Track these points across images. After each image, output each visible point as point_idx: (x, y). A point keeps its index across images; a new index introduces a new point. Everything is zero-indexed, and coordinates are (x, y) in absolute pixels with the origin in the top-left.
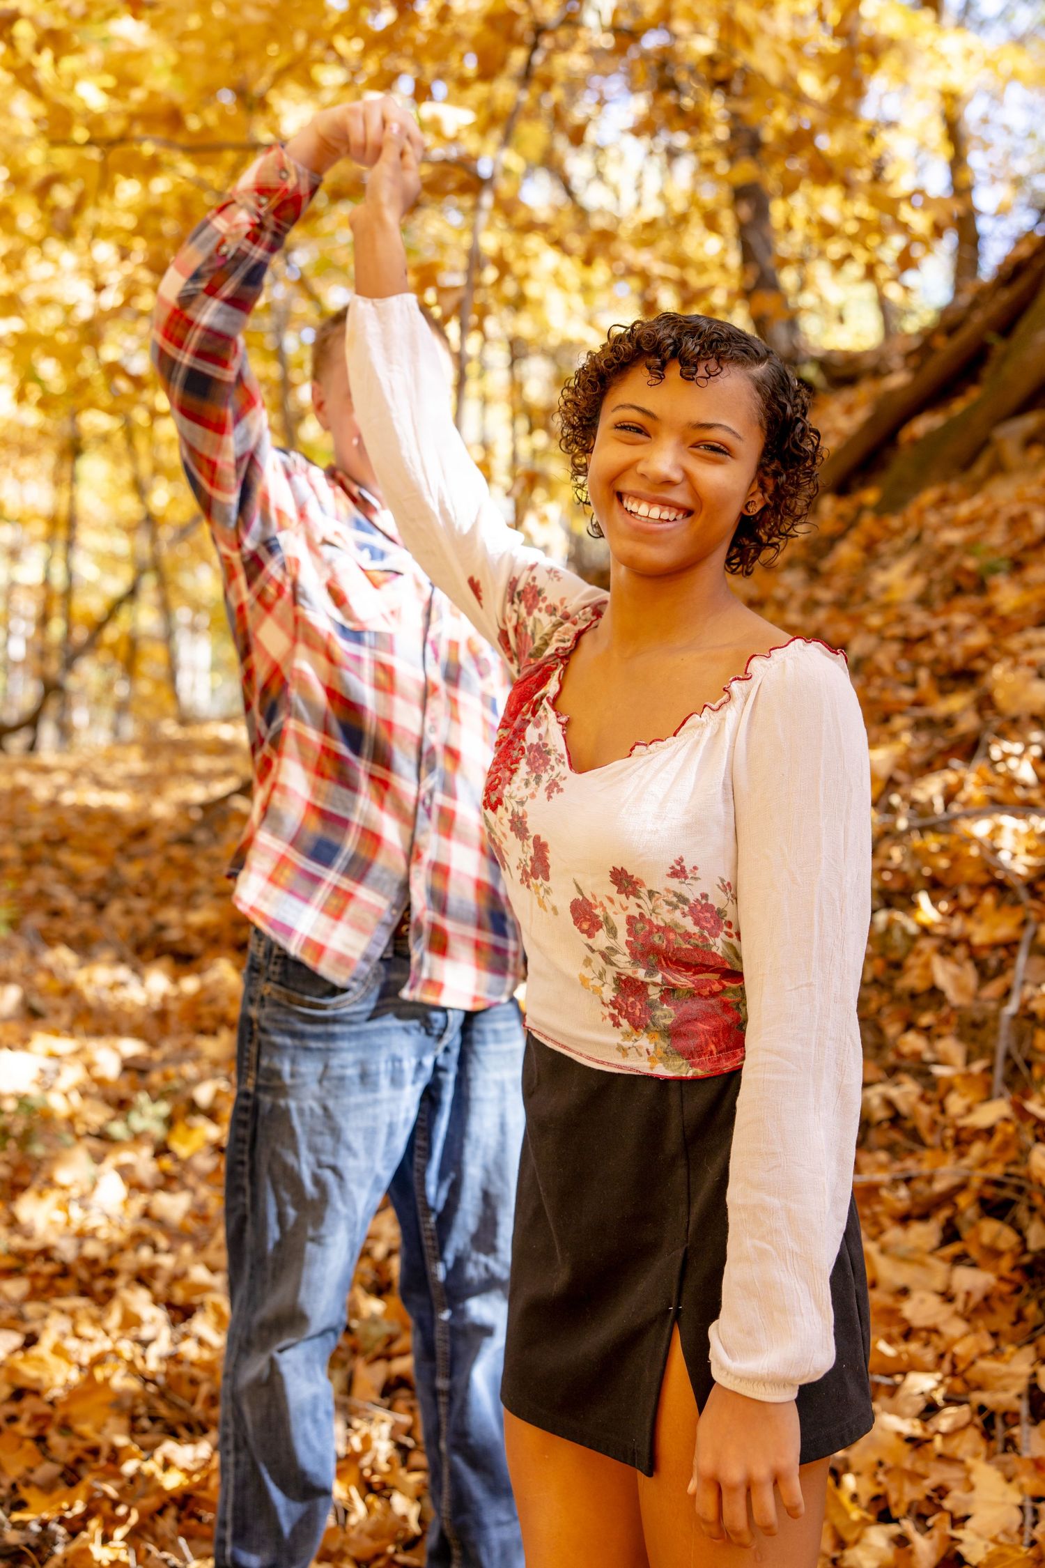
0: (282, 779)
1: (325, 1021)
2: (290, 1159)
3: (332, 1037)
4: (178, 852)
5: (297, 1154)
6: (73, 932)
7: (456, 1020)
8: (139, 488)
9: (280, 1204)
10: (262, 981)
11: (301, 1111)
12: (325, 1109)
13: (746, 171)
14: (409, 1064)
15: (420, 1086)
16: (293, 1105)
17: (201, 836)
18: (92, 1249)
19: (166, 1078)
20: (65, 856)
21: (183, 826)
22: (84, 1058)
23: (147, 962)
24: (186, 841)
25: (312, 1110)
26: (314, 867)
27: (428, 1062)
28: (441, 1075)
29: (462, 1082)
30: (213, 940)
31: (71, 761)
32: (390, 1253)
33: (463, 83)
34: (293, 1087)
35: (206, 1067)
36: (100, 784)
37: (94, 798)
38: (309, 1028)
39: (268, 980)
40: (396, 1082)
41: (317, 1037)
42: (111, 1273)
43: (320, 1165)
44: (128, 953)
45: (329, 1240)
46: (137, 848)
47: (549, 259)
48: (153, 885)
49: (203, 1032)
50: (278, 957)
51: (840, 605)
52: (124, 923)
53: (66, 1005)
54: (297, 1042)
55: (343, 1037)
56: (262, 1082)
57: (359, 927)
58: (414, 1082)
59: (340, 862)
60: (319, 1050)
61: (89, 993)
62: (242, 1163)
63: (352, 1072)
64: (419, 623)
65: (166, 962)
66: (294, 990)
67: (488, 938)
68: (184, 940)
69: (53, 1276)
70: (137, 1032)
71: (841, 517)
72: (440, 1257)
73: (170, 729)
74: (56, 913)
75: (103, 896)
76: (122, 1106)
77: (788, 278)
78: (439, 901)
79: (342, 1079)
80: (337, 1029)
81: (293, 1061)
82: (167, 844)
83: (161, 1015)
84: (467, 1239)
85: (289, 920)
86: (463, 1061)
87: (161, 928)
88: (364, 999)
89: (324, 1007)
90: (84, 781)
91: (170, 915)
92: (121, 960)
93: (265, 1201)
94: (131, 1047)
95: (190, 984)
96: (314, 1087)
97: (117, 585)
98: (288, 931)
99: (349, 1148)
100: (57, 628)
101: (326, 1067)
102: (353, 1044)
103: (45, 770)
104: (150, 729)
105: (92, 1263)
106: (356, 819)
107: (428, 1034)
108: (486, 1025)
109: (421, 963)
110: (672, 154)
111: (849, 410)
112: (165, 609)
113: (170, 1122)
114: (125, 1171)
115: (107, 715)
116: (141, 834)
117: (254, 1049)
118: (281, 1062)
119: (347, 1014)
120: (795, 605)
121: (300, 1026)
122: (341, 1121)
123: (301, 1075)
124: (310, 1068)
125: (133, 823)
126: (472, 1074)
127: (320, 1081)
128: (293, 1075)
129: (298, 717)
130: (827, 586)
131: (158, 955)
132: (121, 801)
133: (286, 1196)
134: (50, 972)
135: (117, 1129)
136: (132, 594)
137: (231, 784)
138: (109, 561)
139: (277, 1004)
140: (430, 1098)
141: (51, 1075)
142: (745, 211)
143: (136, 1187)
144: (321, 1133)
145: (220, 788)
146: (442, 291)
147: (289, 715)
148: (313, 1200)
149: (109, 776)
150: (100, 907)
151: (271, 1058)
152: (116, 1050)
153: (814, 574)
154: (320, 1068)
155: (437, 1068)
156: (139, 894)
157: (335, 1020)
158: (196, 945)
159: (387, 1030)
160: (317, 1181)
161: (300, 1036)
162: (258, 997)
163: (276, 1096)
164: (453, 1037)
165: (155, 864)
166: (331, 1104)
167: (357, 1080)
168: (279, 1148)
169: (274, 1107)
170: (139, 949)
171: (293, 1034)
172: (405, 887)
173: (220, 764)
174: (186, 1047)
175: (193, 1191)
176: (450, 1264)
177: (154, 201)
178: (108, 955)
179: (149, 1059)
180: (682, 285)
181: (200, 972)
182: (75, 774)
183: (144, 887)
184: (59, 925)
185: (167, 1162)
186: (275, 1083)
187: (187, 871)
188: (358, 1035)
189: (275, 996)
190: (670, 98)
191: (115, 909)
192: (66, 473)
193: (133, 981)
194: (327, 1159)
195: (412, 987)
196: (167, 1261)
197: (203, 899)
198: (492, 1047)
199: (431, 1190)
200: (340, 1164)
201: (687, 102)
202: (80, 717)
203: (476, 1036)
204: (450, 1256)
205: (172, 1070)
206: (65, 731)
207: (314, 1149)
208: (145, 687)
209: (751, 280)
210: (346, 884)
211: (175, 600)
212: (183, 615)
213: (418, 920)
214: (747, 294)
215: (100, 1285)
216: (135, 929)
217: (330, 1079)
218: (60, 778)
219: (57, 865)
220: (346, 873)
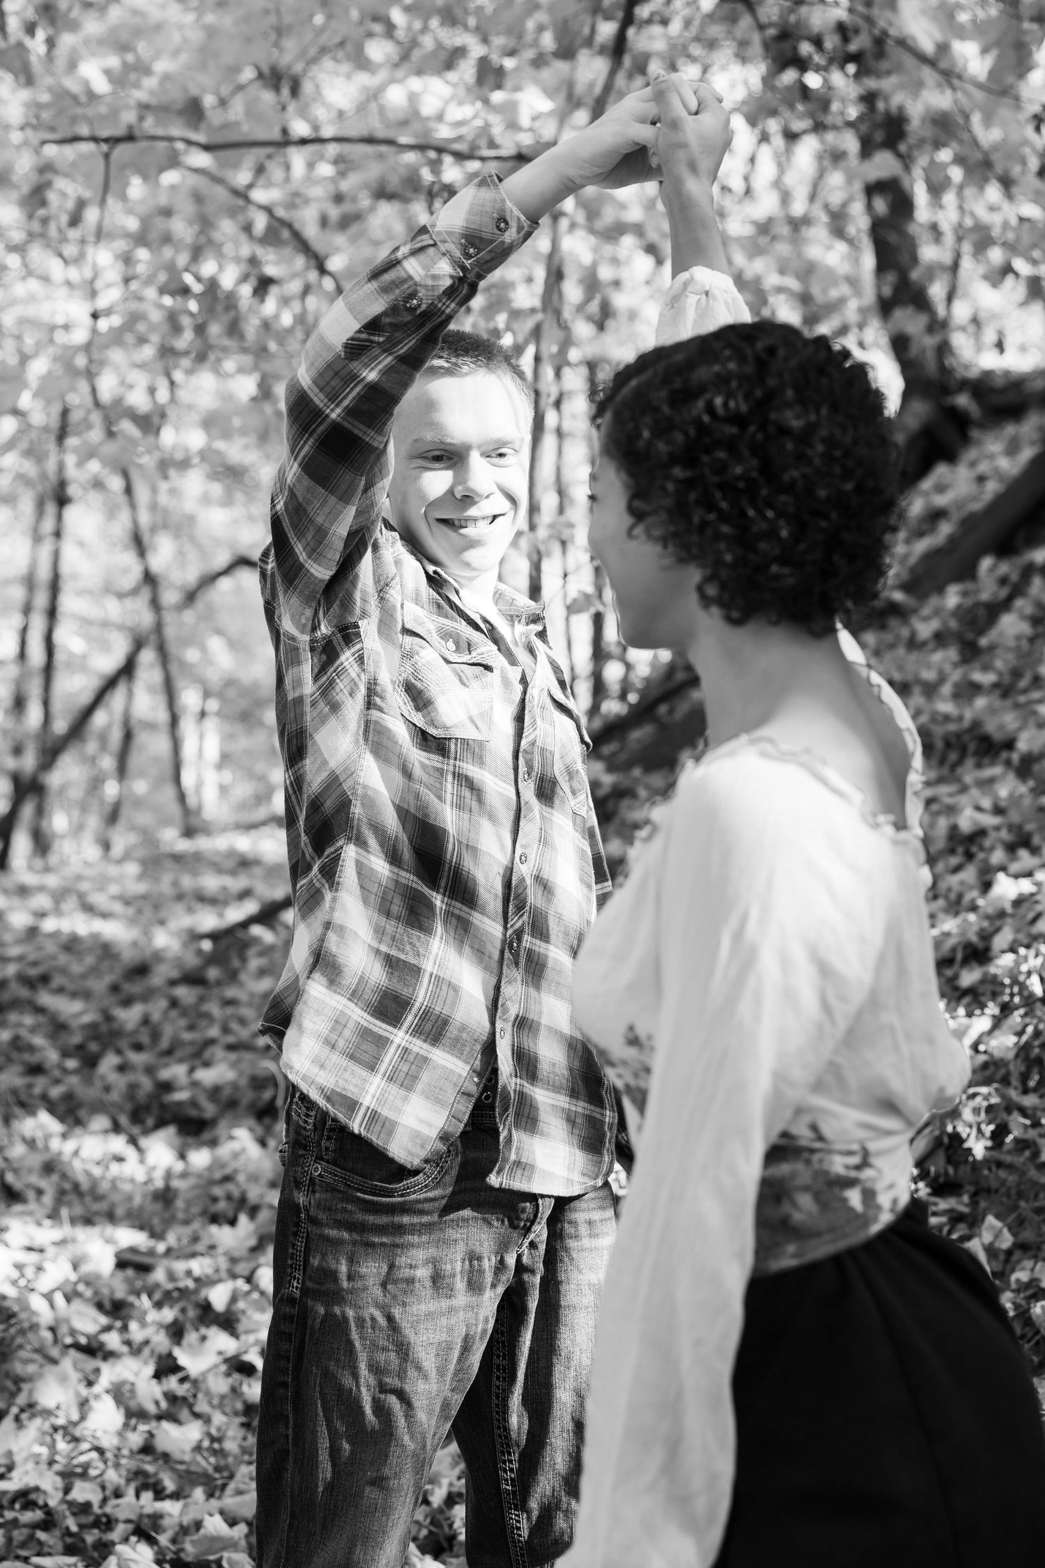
0: (338, 917)
1: (392, 1209)
2: (348, 1381)
3: (400, 1229)
4: (184, 993)
5: (356, 1376)
6: (56, 1092)
7: (546, 1208)
8: (139, 544)
9: (333, 1436)
10: (311, 1160)
11: (361, 1322)
12: (390, 1318)
13: (883, 165)
14: (488, 1264)
15: (500, 1290)
16: (350, 1313)
17: (213, 973)
18: (83, 1492)
19: (171, 1277)
20: (46, 999)
21: (192, 961)
22: (70, 1251)
23: (147, 1132)
24: (193, 978)
25: (373, 1319)
26: (380, 1027)
27: (511, 1260)
28: (526, 1277)
29: (551, 1286)
30: (227, 1101)
31: (52, 881)
32: (451, 1500)
33: (539, 62)
34: (351, 1291)
35: (223, 1263)
36: (88, 908)
37: (80, 925)
38: (371, 1219)
39: (319, 1158)
40: (474, 1286)
41: (381, 1230)
42: (108, 1523)
43: (383, 1388)
44: (124, 1120)
45: (393, 1483)
46: (134, 988)
47: (644, 263)
48: (156, 1035)
49: (215, 1219)
50: (331, 1130)
51: (1005, 690)
52: (119, 1082)
53: (49, 1185)
54: (356, 1237)
55: (413, 1229)
56: (309, 1284)
57: (434, 1097)
58: (494, 1286)
59: (410, 1019)
60: (383, 1245)
61: (78, 1168)
62: (285, 1385)
63: (423, 1273)
64: (509, 728)
65: (170, 1131)
66: (352, 1171)
67: (581, 1107)
68: (193, 1103)
69: (36, 1526)
70: (138, 1220)
71: (1003, 581)
72: (523, 1506)
73: (171, 838)
74: (36, 1070)
75: (93, 1047)
76: (117, 1310)
77: (937, 291)
78: (526, 1064)
79: (411, 1281)
80: (406, 1220)
81: (351, 1261)
82: (173, 983)
83: (165, 1196)
84: (557, 1483)
85: (352, 1091)
86: (552, 1259)
87: (167, 1087)
88: (438, 1184)
89: (390, 1194)
90: (70, 904)
91: (176, 1071)
92: (116, 1128)
93: (314, 1433)
94: (129, 1237)
95: (200, 1158)
96: (377, 1292)
97: (109, 663)
98: (352, 1105)
99: (419, 1368)
100: (34, 715)
101: (392, 1266)
102: (424, 1238)
103: (23, 891)
104: (148, 838)
105: (84, 1508)
106: (428, 966)
107: (513, 1226)
108: (580, 1215)
109: (509, 1140)
110: (791, 137)
111: (1012, 449)
112: (170, 692)
113: (176, 1332)
114: (120, 1393)
115: (94, 822)
116: (141, 970)
117: (301, 1245)
118: (338, 1261)
119: (418, 1201)
120: (947, 689)
121: (360, 1217)
122: (408, 1332)
123: (362, 1277)
124: (373, 1269)
125: (129, 956)
126: (562, 1276)
127: (384, 1285)
128: (350, 1278)
129: (361, 843)
130: (986, 668)
131: (160, 1124)
132: (116, 931)
133: (341, 1427)
134: (31, 1143)
135: (113, 1340)
136: (128, 670)
137: (250, 908)
138: (95, 628)
139: (331, 1189)
140: (511, 1307)
141: (29, 1272)
142: (881, 205)
143: (135, 1414)
144: (385, 1349)
145: (235, 914)
146: (516, 314)
147: (350, 839)
148: (373, 1430)
149: (99, 899)
150: (90, 1062)
151: (324, 1256)
152: (109, 1241)
153: (971, 652)
154: (385, 1268)
155: (520, 1268)
156: (138, 1047)
157: (404, 1209)
158: (209, 1109)
159: (464, 1220)
160: (379, 1408)
161: (360, 1228)
162: (306, 1180)
163: (328, 1305)
164: (540, 1232)
165: (157, 1008)
166: (397, 1312)
167: (428, 1284)
168: (332, 1366)
169: (329, 1315)
170: (137, 1116)
171: (351, 1226)
172: (490, 1049)
173: (236, 884)
174: (195, 1239)
175: (207, 1420)
176: (535, 1514)
177: (163, 200)
178: (100, 1122)
179: (151, 1253)
180: (805, 299)
181: (213, 1143)
182: (59, 896)
183: (145, 1039)
184: (40, 1083)
185: (172, 1383)
186: (330, 1286)
187: (196, 1017)
188: (429, 1227)
189: (329, 1179)
190: (789, 76)
191: (109, 1062)
192: (48, 525)
193: (130, 1153)
194: (390, 1381)
195: (498, 1173)
196: (171, 1508)
197: (218, 1052)
198: (586, 1242)
199: (514, 1420)
200: (407, 1388)
201: (813, 80)
202: (59, 821)
203: (568, 1229)
204: (534, 1504)
205: (180, 1266)
206: (42, 843)
207: (375, 1369)
208: (140, 787)
209: (887, 291)
210: (419, 1046)
211: (180, 683)
212: (190, 698)
213: (505, 1088)
214: (885, 307)
215: (90, 1537)
216: (133, 1087)
217: (395, 1282)
218: (42, 901)
219: (40, 1010)
220: (417, 1031)
